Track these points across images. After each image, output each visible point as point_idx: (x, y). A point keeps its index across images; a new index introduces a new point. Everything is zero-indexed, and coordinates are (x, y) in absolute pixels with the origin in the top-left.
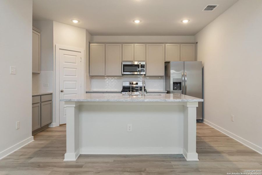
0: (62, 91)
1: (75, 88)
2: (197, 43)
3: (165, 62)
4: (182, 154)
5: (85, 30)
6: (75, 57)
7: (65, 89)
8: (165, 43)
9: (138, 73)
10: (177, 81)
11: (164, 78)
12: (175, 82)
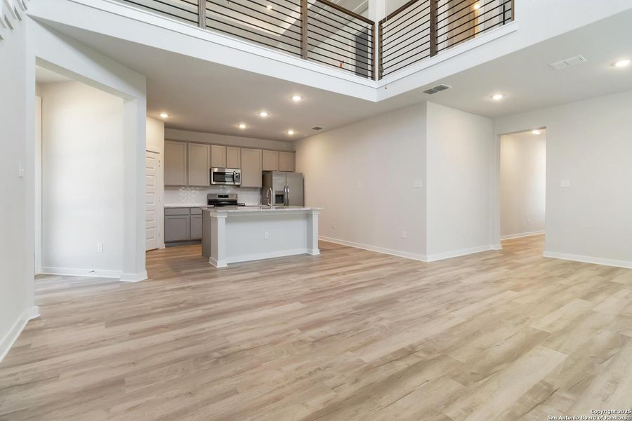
2: (295, 152)
3: (262, 172)
5: (164, 123)
6: (153, 159)
8: (263, 149)
9: (233, 183)
10: (280, 194)
11: (259, 190)
12: (277, 194)
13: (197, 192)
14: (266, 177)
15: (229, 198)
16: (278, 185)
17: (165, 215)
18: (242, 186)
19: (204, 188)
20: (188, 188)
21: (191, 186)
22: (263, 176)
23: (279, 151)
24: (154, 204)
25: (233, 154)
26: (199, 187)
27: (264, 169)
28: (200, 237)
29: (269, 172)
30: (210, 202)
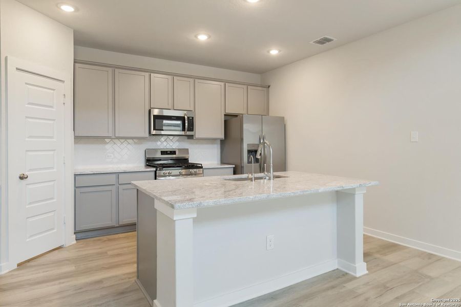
0: (21, 178)
1: (52, 168)
2: (269, 86)
3: (225, 115)
4: (337, 269)
5: (72, 31)
6: (52, 91)
7: (31, 170)
8: (225, 82)
9: (183, 133)
10: (253, 148)
11: (219, 142)
12: (250, 149)
13: (129, 146)
14: (231, 122)
15: (177, 155)
16: (250, 135)
17: (76, 187)
18: (197, 136)
19: (140, 139)
20: (117, 141)
21: (119, 138)
22: (226, 122)
23: (248, 85)
24: (55, 170)
25: (183, 89)
26: (132, 138)
27: (229, 111)
28: (134, 220)
29: (236, 116)
30: (150, 162)
